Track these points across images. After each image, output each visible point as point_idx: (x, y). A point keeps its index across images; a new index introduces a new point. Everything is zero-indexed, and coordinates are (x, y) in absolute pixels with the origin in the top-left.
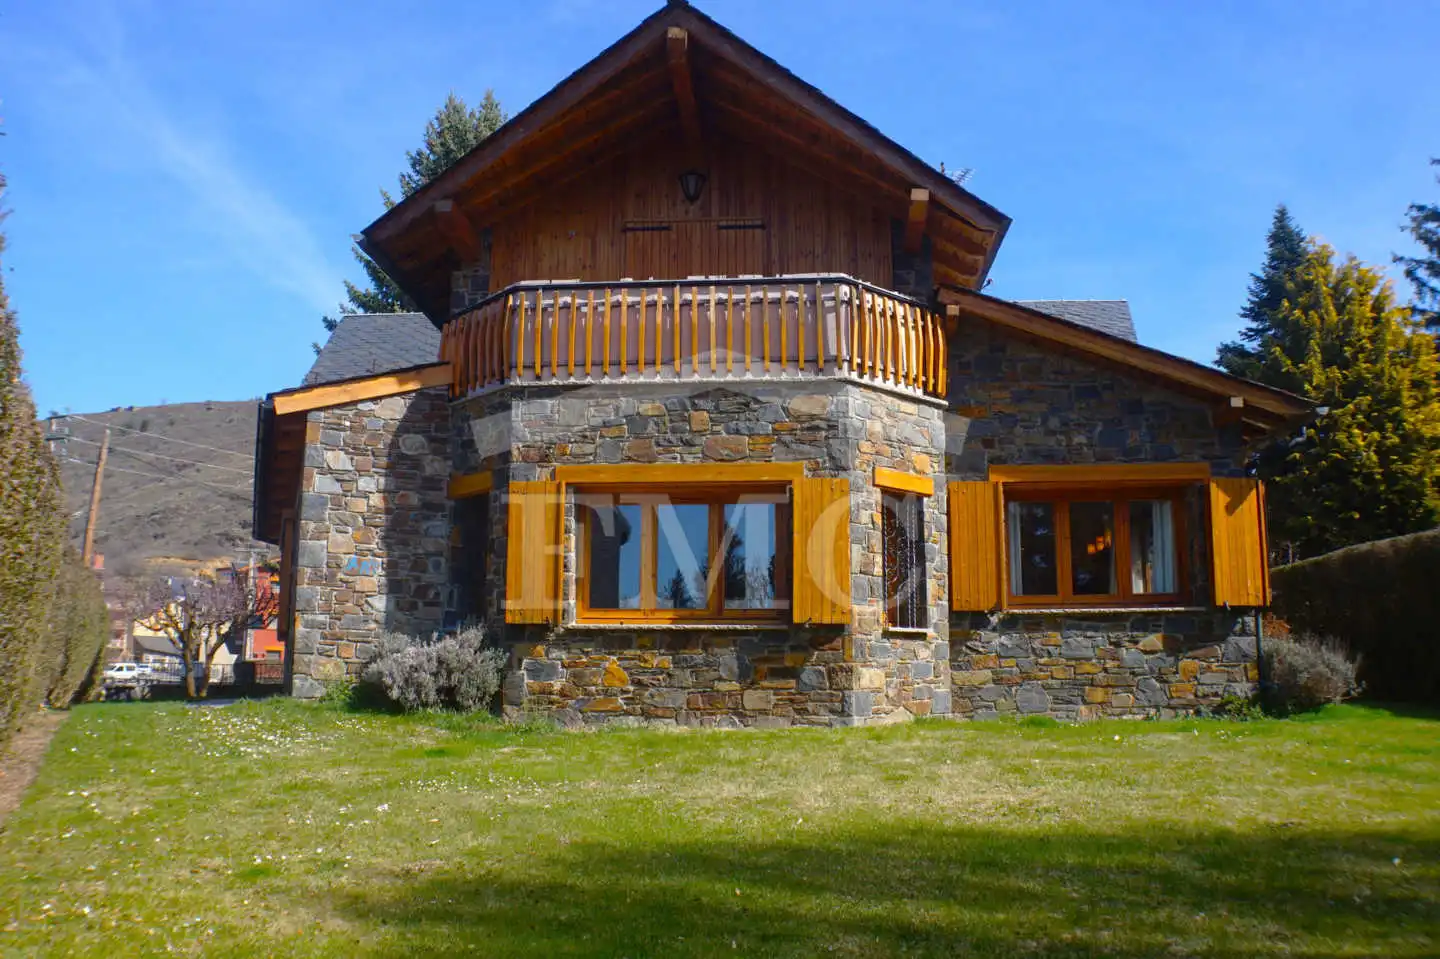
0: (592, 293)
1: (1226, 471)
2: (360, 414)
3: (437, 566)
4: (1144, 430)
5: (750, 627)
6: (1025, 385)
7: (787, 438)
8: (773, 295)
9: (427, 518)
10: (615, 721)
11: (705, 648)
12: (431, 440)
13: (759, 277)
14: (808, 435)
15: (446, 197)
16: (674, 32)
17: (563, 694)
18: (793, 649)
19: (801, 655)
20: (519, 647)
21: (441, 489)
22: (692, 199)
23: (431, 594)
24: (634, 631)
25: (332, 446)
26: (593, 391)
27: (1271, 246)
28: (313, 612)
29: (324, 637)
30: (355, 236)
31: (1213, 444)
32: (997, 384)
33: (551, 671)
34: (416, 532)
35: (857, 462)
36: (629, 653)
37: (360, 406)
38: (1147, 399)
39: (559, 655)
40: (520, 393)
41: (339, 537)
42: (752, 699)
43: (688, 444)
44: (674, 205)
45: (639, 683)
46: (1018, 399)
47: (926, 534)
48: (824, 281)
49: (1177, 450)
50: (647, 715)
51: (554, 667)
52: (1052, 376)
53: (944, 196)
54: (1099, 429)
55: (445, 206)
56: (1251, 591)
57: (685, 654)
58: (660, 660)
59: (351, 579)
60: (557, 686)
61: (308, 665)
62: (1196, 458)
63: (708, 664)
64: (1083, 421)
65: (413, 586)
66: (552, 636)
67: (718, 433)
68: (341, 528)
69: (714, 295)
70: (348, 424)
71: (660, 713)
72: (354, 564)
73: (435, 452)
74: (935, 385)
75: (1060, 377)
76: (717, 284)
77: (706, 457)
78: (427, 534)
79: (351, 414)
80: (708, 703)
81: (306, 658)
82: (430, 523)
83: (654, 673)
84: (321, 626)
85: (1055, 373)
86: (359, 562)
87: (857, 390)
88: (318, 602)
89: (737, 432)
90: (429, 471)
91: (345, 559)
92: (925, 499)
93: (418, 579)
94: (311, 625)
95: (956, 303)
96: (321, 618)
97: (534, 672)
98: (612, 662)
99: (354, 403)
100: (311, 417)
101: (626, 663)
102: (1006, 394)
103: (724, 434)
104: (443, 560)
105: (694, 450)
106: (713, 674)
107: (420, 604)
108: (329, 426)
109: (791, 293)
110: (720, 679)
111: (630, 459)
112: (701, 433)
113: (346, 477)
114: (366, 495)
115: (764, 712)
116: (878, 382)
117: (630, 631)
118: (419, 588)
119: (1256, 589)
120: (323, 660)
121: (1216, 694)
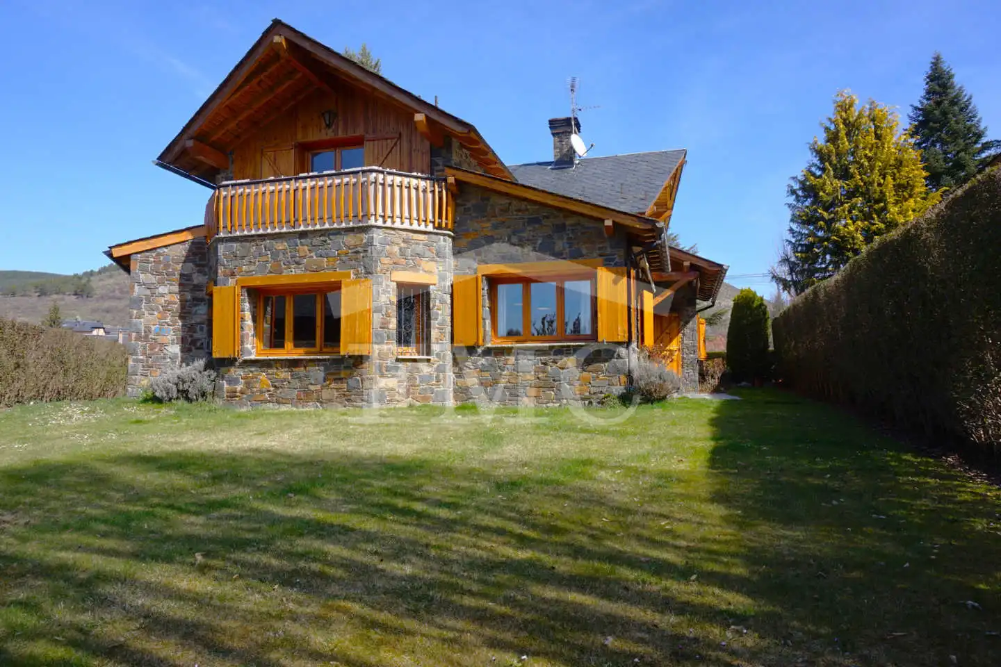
0: (253, 186)
1: (613, 263)
2: (159, 254)
3: (202, 329)
4: (565, 241)
5: (327, 357)
6: (500, 219)
7: (344, 258)
8: (337, 181)
9: (196, 305)
10: (264, 406)
11: (305, 367)
12: (197, 265)
13: (334, 172)
14: (354, 256)
15: (191, 138)
16: (277, 39)
17: (242, 393)
18: (346, 368)
19: (348, 372)
20: (223, 370)
21: (202, 290)
22: (328, 126)
23: (198, 344)
24: (274, 360)
25: (144, 271)
26: (255, 238)
27: (927, 84)
28: (136, 354)
29: (143, 367)
30: (153, 162)
31: (606, 247)
32: (485, 219)
33: (236, 381)
34: (190, 313)
35: (379, 269)
36: (270, 371)
37: (158, 250)
38: (568, 223)
39: (241, 372)
40: (222, 240)
41: (150, 317)
42: (325, 394)
43: (298, 263)
44: (320, 131)
45: (275, 387)
46: (495, 227)
47: (431, 306)
48: (364, 172)
49: (584, 251)
50: (278, 403)
51: (237, 379)
52: (515, 213)
53: (434, 116)
54: (539, 242)
55: (190, 143)
56: (620, 333)
57: (296, 370)
58: (284, 374)
59: (156, 337)
60: (239, 388)
61: (135, 380)
62: (595, 255)
63: (306, 376)
64: (531, 238)
65: (190, 339)
66: (237, 364)
67: (312, 257)
68: (151, 312)
69: (310, 183)
70: (152, 259)
71: (284, 401)
72: (158, 330)
73: (199, 272)
74: (446, 224)
75: (520, 213)
76: (311, 177)
77: (306, 270)
78: (195, 314)
79: (154, 255)
80: (306, 396)
81: (134, 377)
82: (197, 308)
83: (282, 381)
84: (142, 361)
85: (516, 211)
86: (160, 329)
87: (380, 230)
88: (140, 350)
89: (321, 256)
90: (196, 282)
91: (153, 328)
92: (431, 287)
93: (191, 336)
94: (136, 361)
95: (453, 176)
96: (141, 357)
97: (229, 382)
98: (263, 376)
99: (155, 249)
100: (132, 257)
101: (269, 376)
102: (488, 225)
103: (315, 257)
104: (205, 326)
105: (301, 266)
106: (307, 382)
107: (193, 348)
108: (142, 261)
109: (346, 180)
110: (311, 384)
111: (271, 272)
112: (304, 257)
113: (152, 287)
114: (162, 296)
115: (330, 400)
116: (398, 224)
117: (270, 360)
118: (192, 341)
119: (624, 332)
120: (143, 378)
121: (601, 393)
